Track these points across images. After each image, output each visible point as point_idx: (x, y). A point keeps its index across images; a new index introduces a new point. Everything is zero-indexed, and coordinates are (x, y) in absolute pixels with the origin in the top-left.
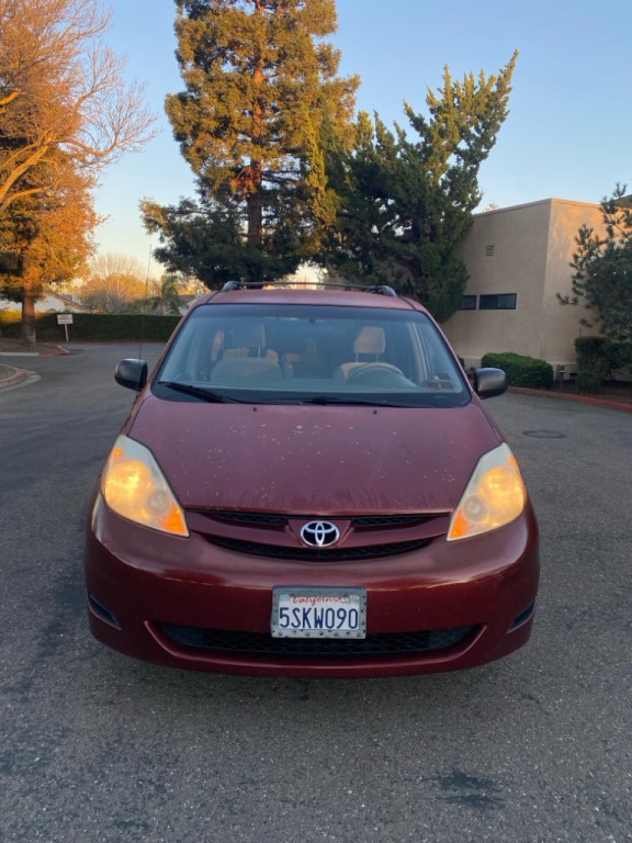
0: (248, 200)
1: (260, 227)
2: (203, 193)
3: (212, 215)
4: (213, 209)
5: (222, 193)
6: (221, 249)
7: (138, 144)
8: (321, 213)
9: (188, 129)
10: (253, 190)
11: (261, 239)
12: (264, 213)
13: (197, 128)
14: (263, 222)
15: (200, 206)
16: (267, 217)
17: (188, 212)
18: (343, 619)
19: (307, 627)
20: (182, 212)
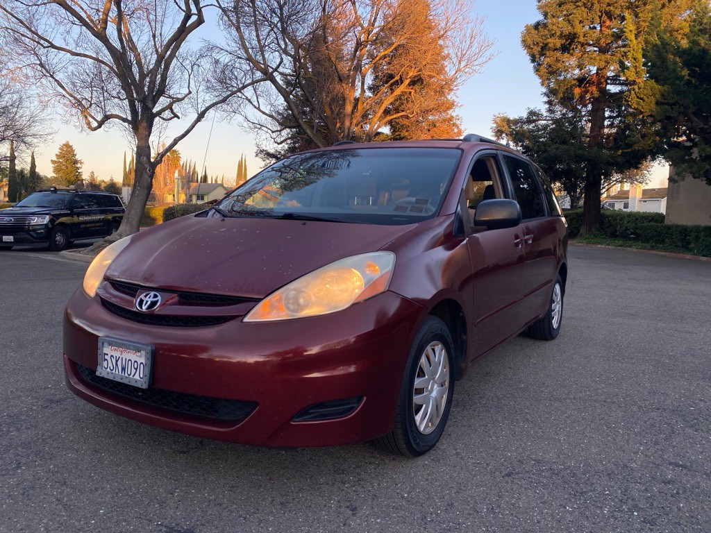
0: (593, 103)
1: (603, 127)
2: (550, 103)
3: (556, 121)
4: (558, 115)
5: (566, 101)
6: (557, 149)
7: (478, 67)
8: (639, 104)
9: (537, 50)
10: (596, 94)
11: (602, 138)
12: (607, 114)
13: (545, 48)
14: (607, 123)
15: (545, 114)
16: (610, 117)
17: (534, 121)
18: (136, 369)
19: (117, 372)
20: (529, 121)
